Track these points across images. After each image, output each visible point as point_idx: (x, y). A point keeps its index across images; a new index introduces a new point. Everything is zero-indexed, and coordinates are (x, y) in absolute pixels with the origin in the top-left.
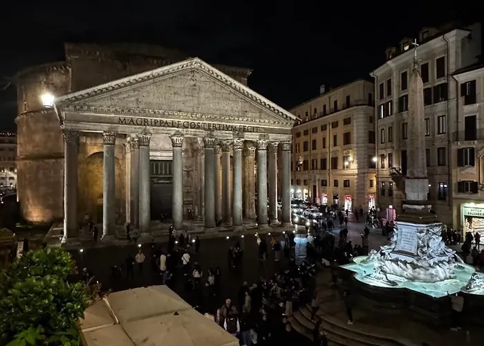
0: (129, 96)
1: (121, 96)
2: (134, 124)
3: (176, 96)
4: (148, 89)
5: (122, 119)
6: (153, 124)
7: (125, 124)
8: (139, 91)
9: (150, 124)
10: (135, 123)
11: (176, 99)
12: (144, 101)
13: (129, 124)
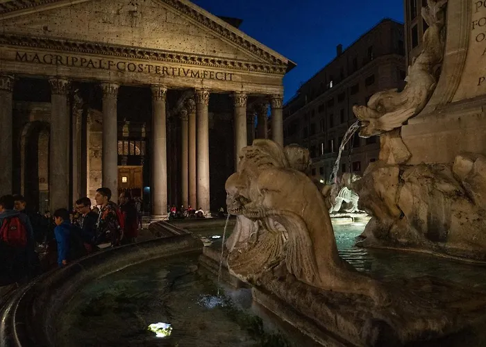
0: (32, 23)
1: (20, 22)
2: (40, 62)
3: (106, 25)
4: (63, 13)
5: (21, 54)
6: (70, 63)
7: (27, 61)
8: (48, 16)
9: (65, 62)
10: (42, 61)
11: (106, 30)
12: (56, 31)
13: (32, 61)
